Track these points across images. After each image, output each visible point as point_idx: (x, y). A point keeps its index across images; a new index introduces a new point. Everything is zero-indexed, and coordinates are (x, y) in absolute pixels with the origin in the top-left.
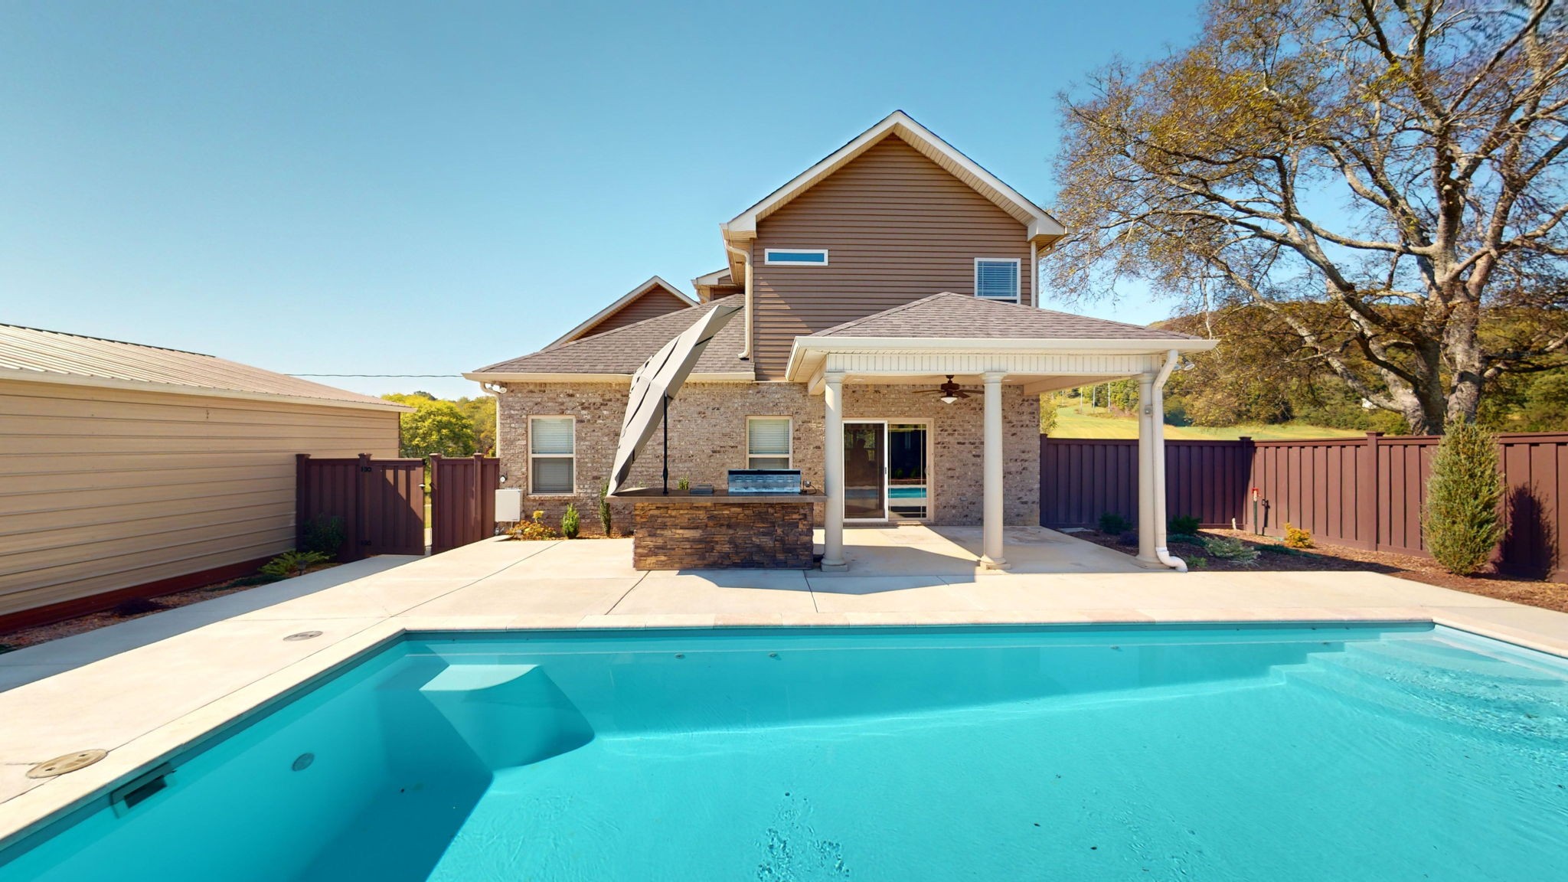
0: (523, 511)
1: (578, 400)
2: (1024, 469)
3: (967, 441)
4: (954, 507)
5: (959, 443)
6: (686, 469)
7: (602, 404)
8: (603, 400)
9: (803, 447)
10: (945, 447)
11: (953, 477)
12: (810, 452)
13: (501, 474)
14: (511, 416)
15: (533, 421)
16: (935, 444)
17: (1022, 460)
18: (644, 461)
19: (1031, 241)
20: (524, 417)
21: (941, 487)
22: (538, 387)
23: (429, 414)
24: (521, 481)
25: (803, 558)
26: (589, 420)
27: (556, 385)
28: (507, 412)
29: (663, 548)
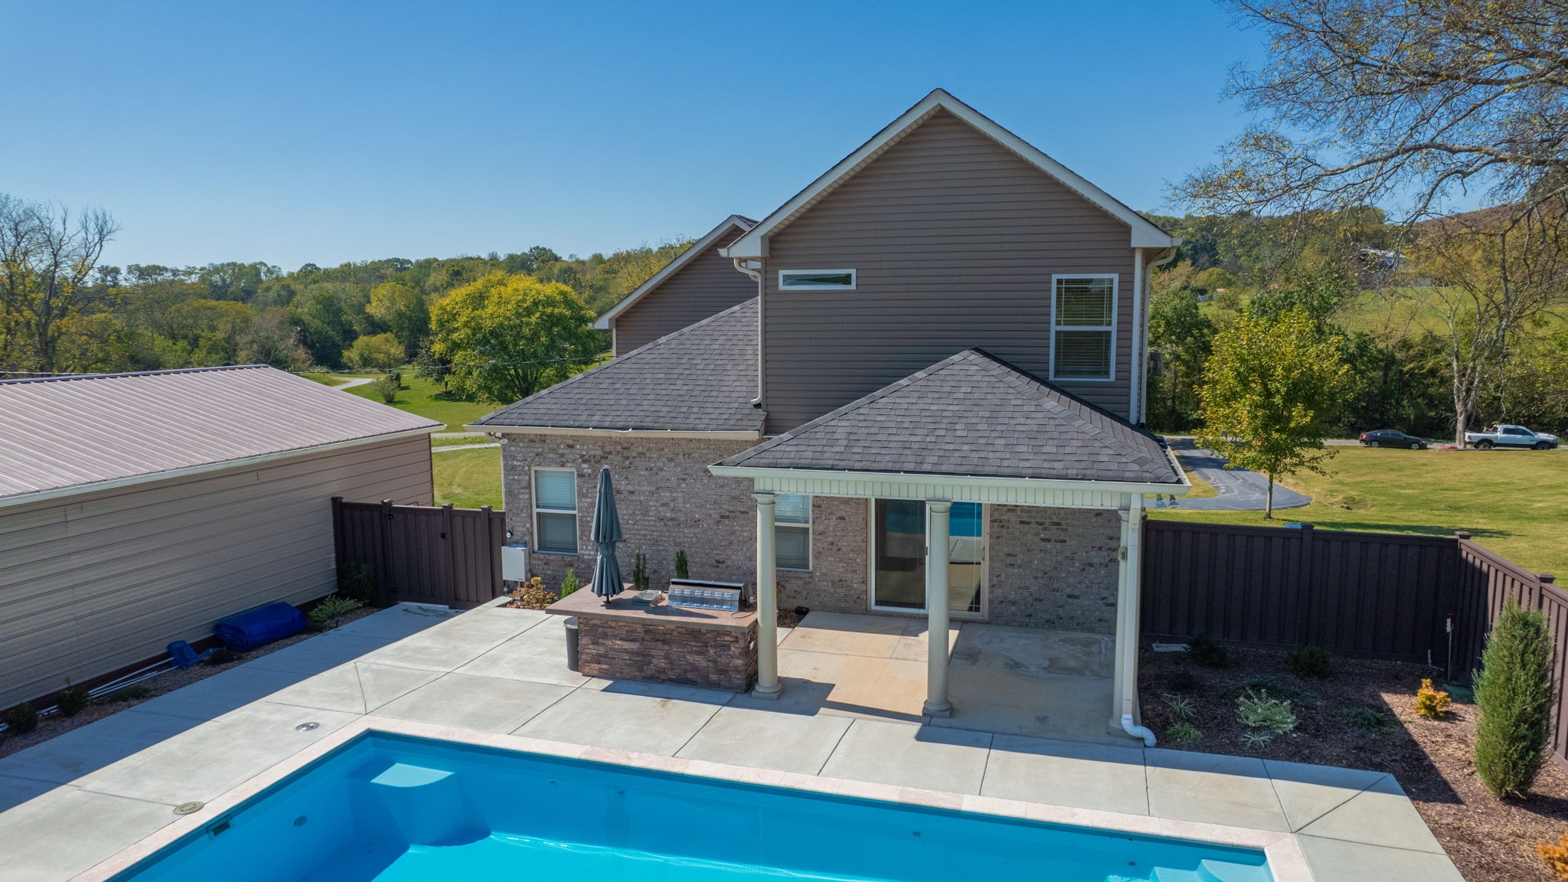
0: (530, 570)
1: (578, 452)
2: (1111, 560)
3: (1033, 521)
4: (1014, 603)
5: (1021, 522)
7: (602, 458)
8: (604, 452)
9: (823, 517)
10: (1002, 527)
11: (1013, 565)
12: (832, 523)
13: (507, 529)
14: (514, 467)
15: (536, 471)
16: (991, 521)
17: (1109, 549)
18: (647, 523)
19: (1134, 249)
20: (527, 468)
21: (998, 576)
22: (539, 437)
23: (536, 304)
24: (526, 538)
25: (736, 681)
26: (589, 475)
27: (555, 436)
28: (510, 463)
29: (605, 656)
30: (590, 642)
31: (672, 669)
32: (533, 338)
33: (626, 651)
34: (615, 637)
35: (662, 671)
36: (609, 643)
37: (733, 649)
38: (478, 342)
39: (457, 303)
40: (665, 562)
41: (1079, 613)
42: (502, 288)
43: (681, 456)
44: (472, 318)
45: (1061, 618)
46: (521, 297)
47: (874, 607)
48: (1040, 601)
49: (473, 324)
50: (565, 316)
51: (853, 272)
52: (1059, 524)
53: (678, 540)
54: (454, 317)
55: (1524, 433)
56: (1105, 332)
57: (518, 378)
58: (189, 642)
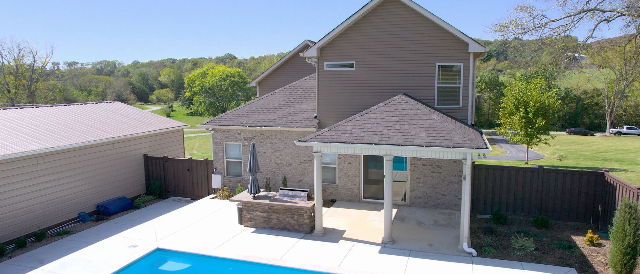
0: (223, 184)
1: (243, 136)
2: (459, 180)
3: (428, 164)
4: (420, 198)
5: (423, 165)
6: (288, 170)
7: (252, 138)
8: (253, 136)
9: (342, 163)
10: (415, 167)
11: (420, 182)
12: (346, 165)
13: (214, 167)
14: (217, 142)
15: (225, 144)
16: (411, 165)
17: (458, 176)
18: (270, 165)
19: (470, 53)
20: (222, 143)
21: (413, 187)
22: (226, 130)
23: (227, 76)
24: (222, 171)
25: (306, 229)
26: (247, 145)
27: (233, 129)
28: (215, 140)
29: (253, 219)
30: (247, 213)
31: (280, 224)
32: (226, 90)
33: (261, 217)
34: (257, 211)
35: (276, 225)
36: (254, 213)
37: (304, 216)
38: (204, 92)
39: (195, 76)
40: (277, 181)
41: (447, 202)
42: (213, 70)
43: (284, 138)
44: (201, 82)
45: (439, 204)
46: (221, 74)
47: (363, 200)
48: (431, 197)
49: (202, 85)
50: (239, 82)
51: (354, 63)
52: (439, 166)
53: (283, 172)
54: (194, 82)
55: (635, 129)
56: (458, 87)
57: (220, 107)
58: (86, 212)
